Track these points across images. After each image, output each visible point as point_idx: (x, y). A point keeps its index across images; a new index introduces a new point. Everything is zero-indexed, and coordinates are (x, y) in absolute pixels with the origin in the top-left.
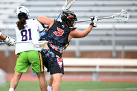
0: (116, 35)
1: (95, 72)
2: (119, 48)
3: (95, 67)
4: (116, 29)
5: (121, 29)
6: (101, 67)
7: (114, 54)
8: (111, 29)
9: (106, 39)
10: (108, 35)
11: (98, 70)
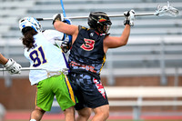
0: (166, 53)
1: (137, 107)
2: (171, 71)
3: (135, 99)
4: (166, 44)
5: (172, 44)
6: (145, 99)
7: (164, 80)
8: (158, 44)
9: (152, 58)
10: (154, 53)
11: (140, 103)
